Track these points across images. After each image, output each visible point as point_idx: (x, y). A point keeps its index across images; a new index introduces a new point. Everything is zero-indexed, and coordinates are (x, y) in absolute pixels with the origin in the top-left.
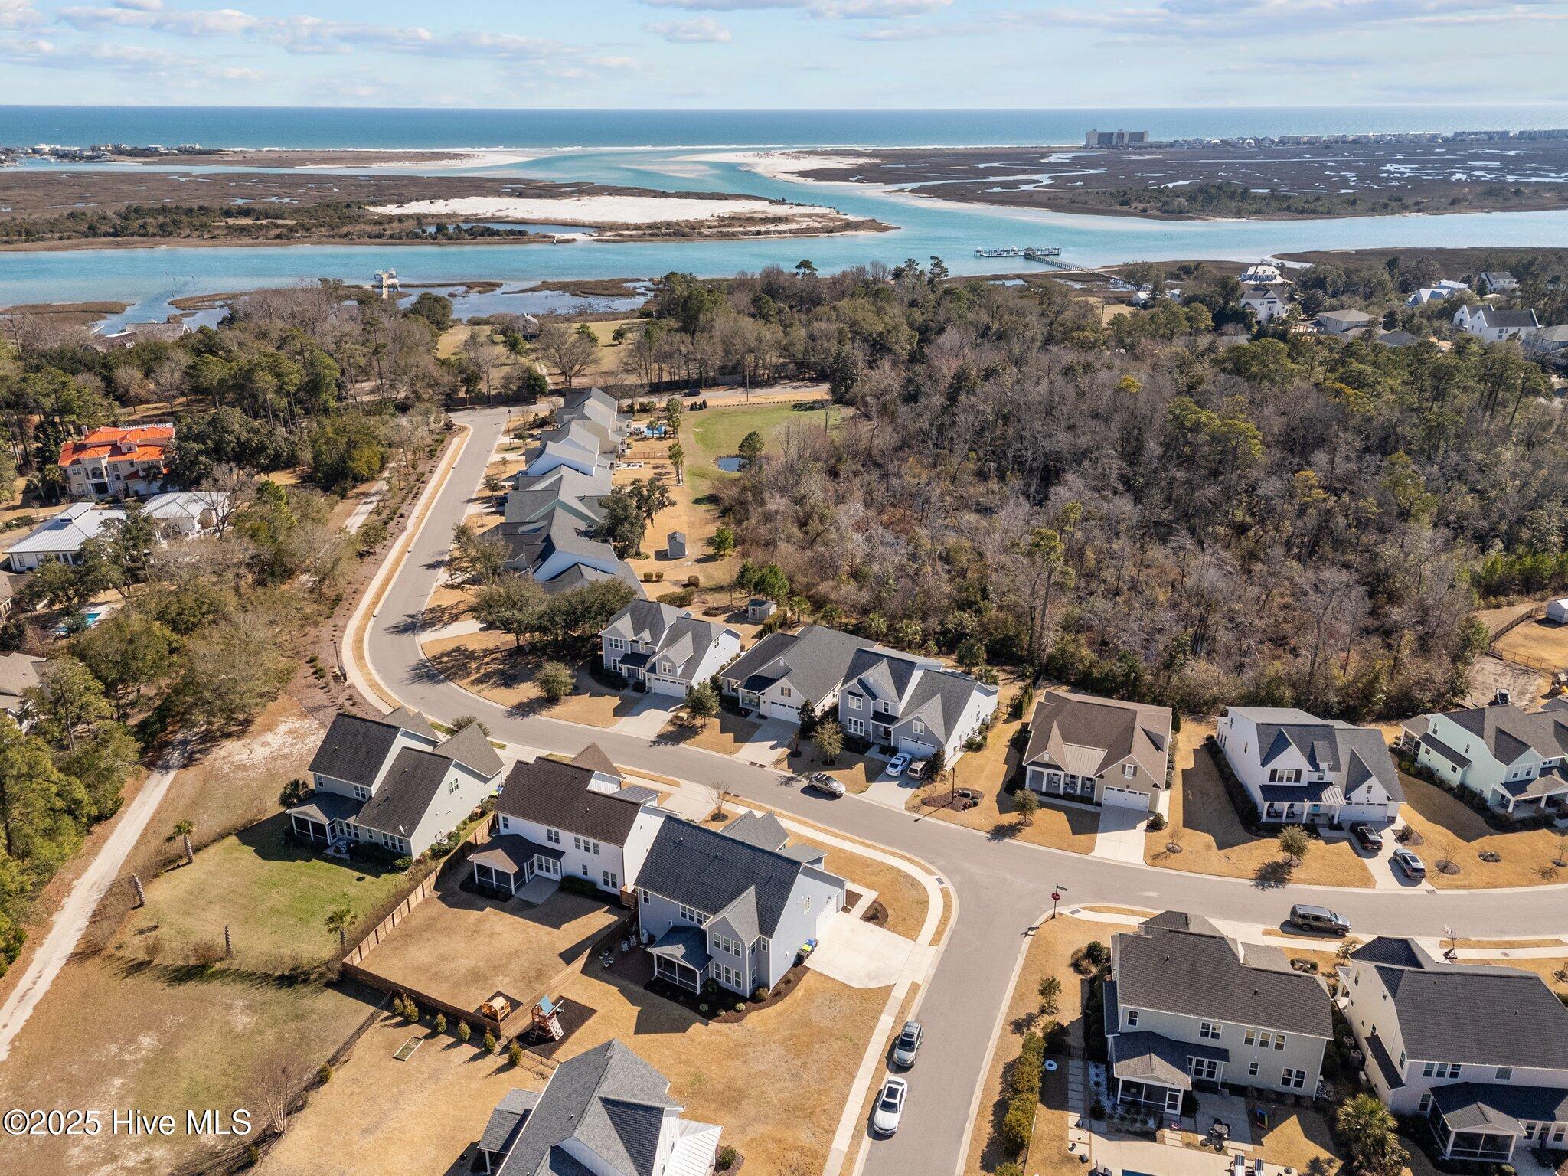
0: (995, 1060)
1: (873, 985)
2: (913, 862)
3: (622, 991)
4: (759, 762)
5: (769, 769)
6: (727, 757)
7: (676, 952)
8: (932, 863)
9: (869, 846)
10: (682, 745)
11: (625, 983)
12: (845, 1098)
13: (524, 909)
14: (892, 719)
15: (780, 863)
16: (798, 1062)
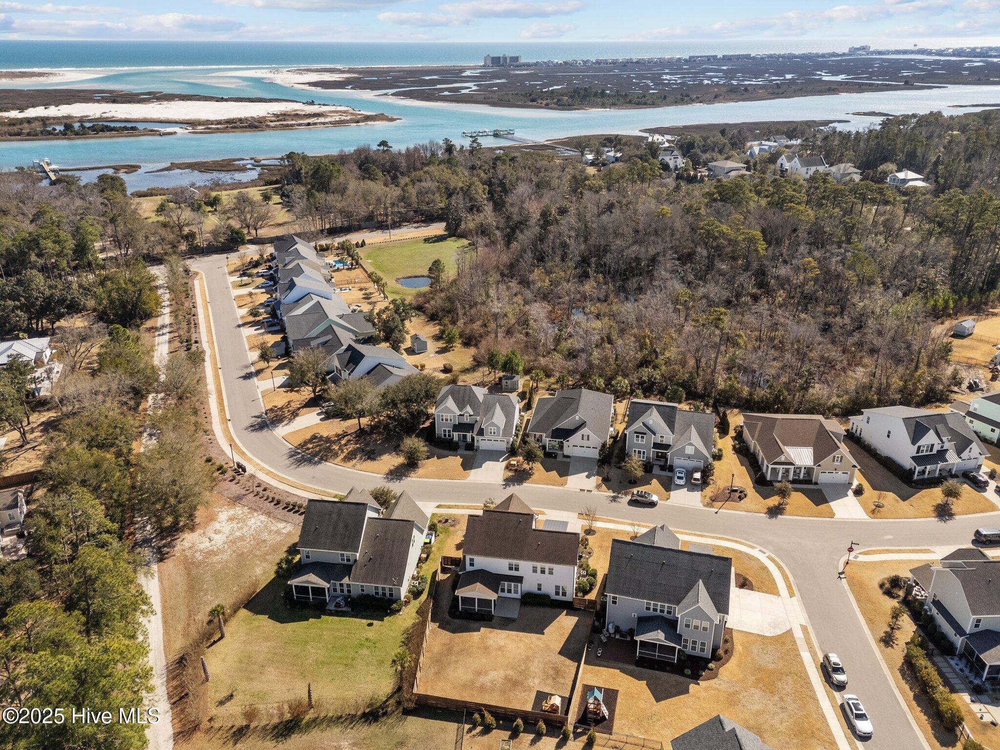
0: (891, 668)
1: (779, 632)
2: (736, 542)
3: (623, 671)
4: (586, 489)
5: (595, 492)
6: (561, 488)
7: (658, 636)
8: (748, 540)
9: (701, 536)
10: (525, 484)
11: (621, 665)
12: (824, 717)
13: (506, 624)
14: (667, 447)
15: (715, 561)
16: (776, 698)
